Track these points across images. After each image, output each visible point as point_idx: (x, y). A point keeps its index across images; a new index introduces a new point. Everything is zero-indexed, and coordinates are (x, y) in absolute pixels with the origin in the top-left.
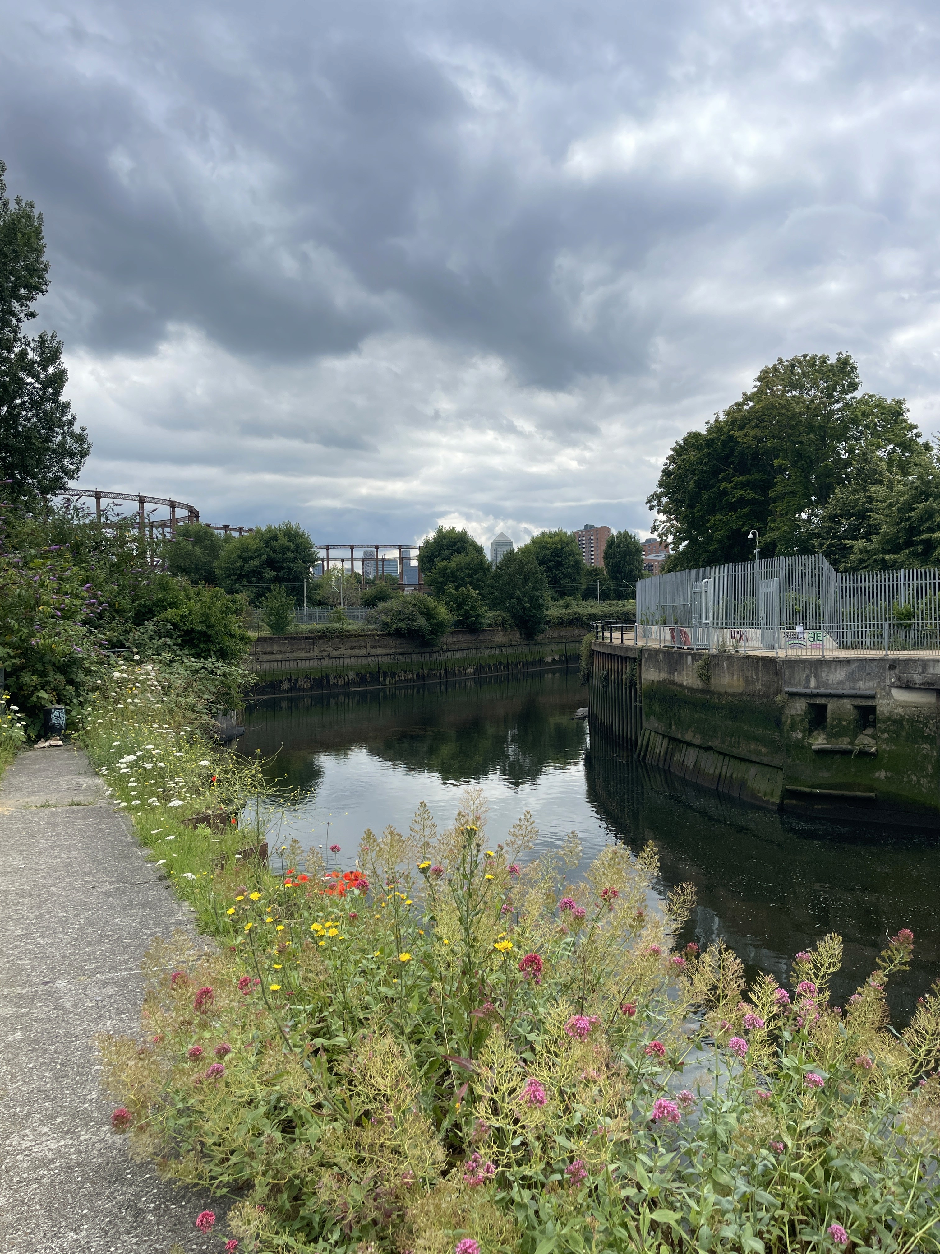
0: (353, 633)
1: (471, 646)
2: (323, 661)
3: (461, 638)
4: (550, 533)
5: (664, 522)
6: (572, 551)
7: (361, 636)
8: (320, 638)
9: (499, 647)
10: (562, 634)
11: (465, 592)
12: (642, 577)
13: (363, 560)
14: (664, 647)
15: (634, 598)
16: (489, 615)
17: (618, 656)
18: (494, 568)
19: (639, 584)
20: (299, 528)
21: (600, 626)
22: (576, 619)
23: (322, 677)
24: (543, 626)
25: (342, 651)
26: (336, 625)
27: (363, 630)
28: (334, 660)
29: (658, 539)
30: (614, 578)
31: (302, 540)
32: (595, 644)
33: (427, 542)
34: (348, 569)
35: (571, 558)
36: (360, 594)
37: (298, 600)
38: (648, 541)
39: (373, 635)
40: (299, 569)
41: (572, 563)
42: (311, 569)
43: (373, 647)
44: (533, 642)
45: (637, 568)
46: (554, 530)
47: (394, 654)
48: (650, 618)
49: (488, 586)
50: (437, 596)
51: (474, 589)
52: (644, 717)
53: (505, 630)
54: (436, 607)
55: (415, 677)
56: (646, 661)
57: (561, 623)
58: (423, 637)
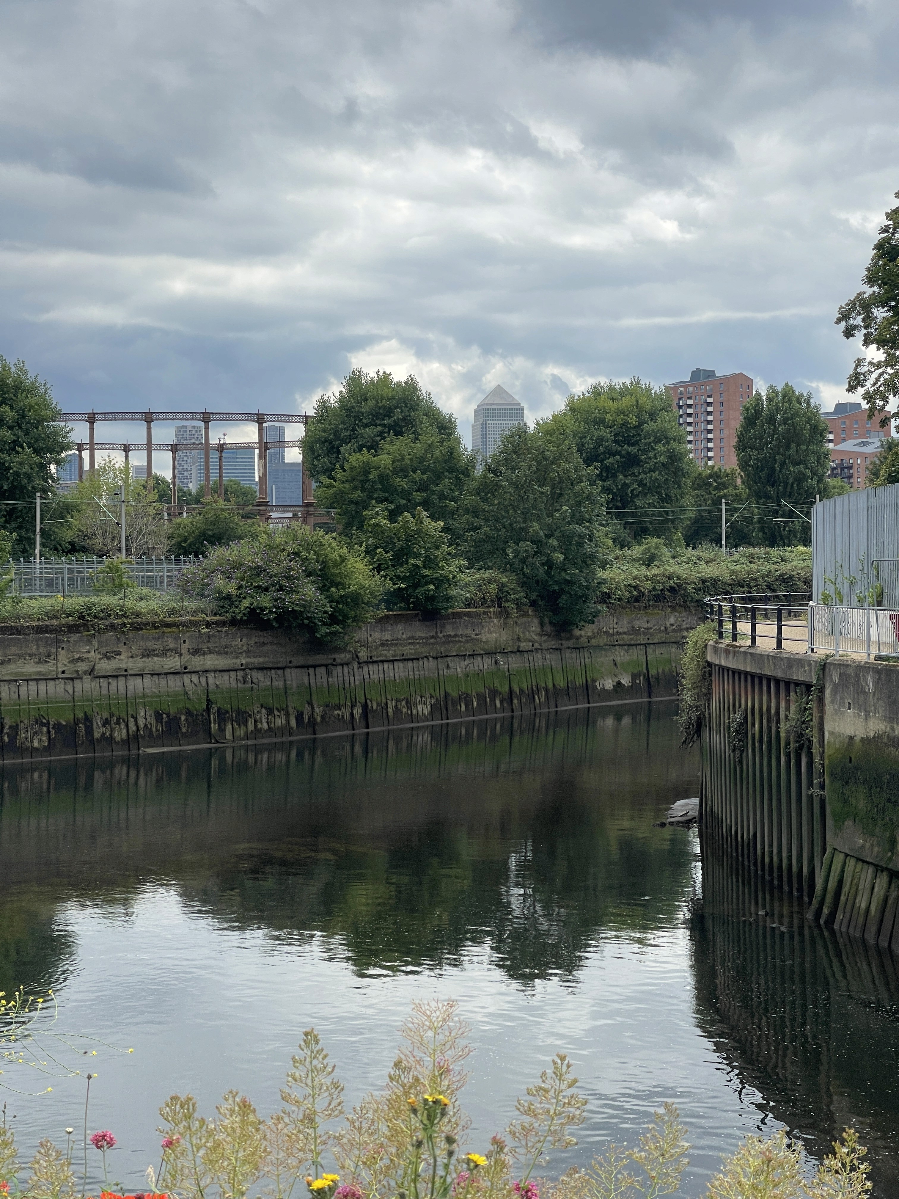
0: (150, 618)
1: (424, 650)
2: (78, 684)
3: (401, 631)
4: (612, 389)
5: (879, 365)
6: (664, 431)
7: (168, 625)
8: (72, 629)
9: (489, 654)
10: (637, 624)
11: (413, 526)
12: (825, 493)
13: (174, 448)
14: (879, 658)
15: (807, 541)
16: (466, 578)
17: (769, 679)
18: (479, 470)
19: (819, 510)
20: (26, 372)
21: (726, 606)
22: (672, 589)
23: (76, 722)
24: (593, 606)
25: (123, 661)
26: (110, 600)
27: (172, 612)
28: (104, 682)
29: (865, 406)
30: (760, 495)
31: (32, 400)
32: (715, 649)
33: (323, 406)
34: (138, 469)
35: (660, 447)
36: (167, 527)
37: (20, 541)
38: (840, 408)
39: (196, 624)
40: (26, 469)
41: (662, 459)
42: (53, 468)
43: (195, 652)
44: (571, 643)
45: (814, 473)
46: (622, 380)
47: (243, 668)
48: (845, 591)
49: (467, 511)
50: (346, 532)
51: (433, 517)
52: (829, 822)
53: (504, 613)
54: (343, 559)
55: (293, 723)
56: (834, 692)
57: (637, 600)
58: (312, 629)
